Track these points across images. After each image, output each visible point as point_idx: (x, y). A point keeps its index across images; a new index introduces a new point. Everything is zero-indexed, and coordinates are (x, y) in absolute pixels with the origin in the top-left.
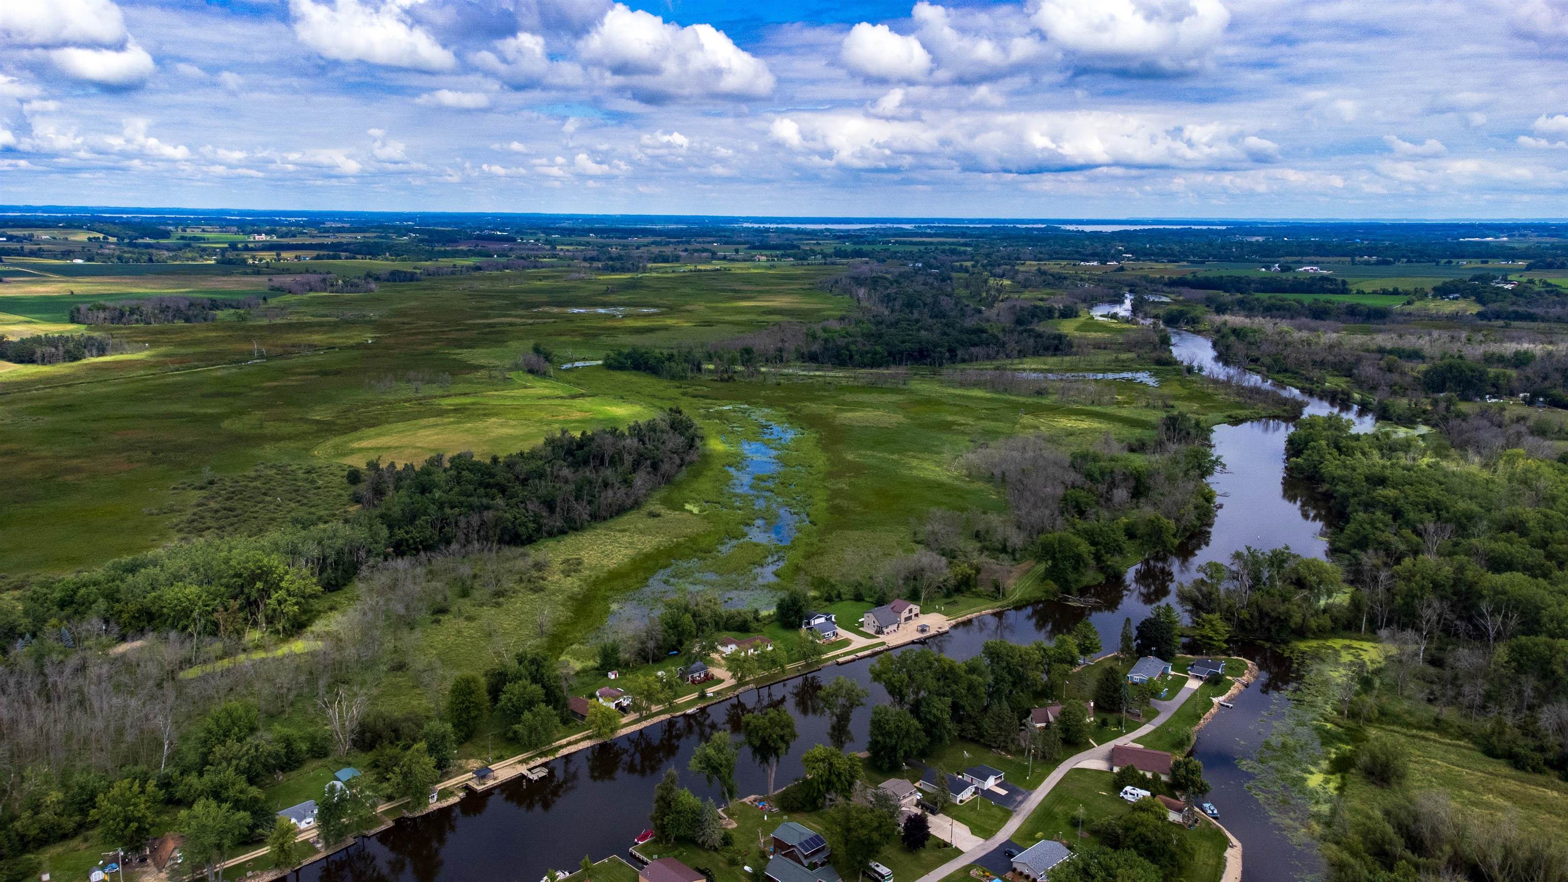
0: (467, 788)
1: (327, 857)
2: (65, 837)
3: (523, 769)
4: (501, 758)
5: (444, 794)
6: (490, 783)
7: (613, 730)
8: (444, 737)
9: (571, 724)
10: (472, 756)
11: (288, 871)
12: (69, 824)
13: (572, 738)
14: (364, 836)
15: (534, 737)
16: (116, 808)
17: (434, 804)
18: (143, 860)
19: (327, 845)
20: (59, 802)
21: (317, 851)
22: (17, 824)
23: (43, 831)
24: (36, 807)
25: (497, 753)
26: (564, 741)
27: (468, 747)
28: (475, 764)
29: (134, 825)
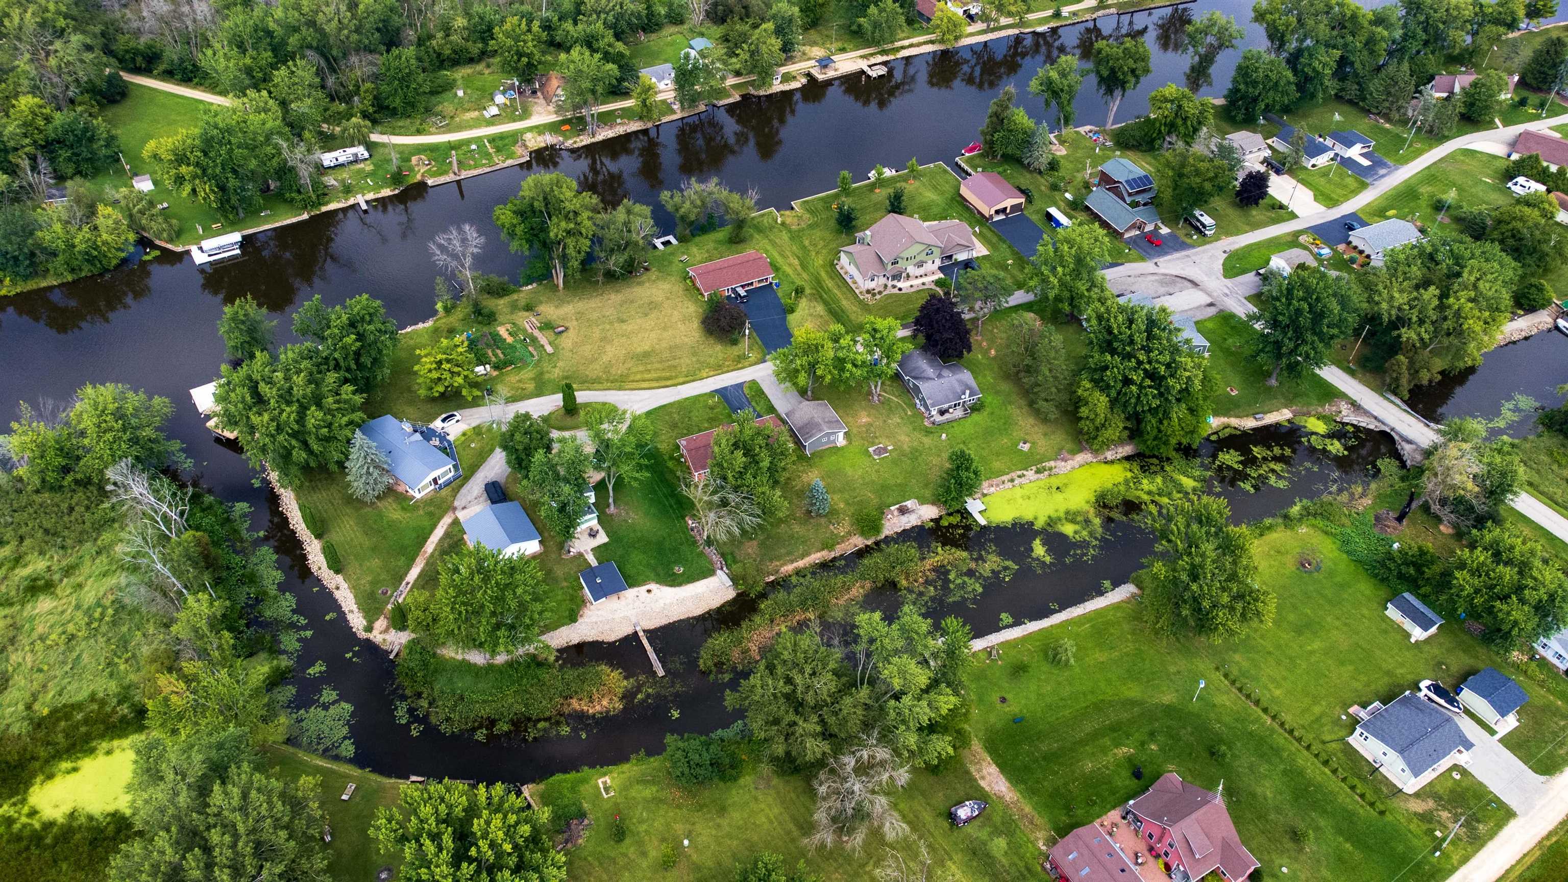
0: (809, 75)
1: (682, 119)
2: (471, 61)
3: (863, 65)
4: (843, 50)
5: (787, 78)
6: (831, 74)
7: (957, 38)
8: (790, 21)
9: (916, 26)
10: (814, 44)
11: (649, 125)
12: (475, 48)
13: (915, 40)
14: (714, 106)
15: (877, 34)
16: (510, 42)
17: (777, 86)
18: (534, 92)
19: (683, 108)
20: (464, 28)
21: (673, 112)
22: (434, 42)
23: (455, 52)
24: (447, 30)
25: (839, 45)
26: (906, 43)
27: (813, 35)
28: (818, 52)
29: (525, 60)
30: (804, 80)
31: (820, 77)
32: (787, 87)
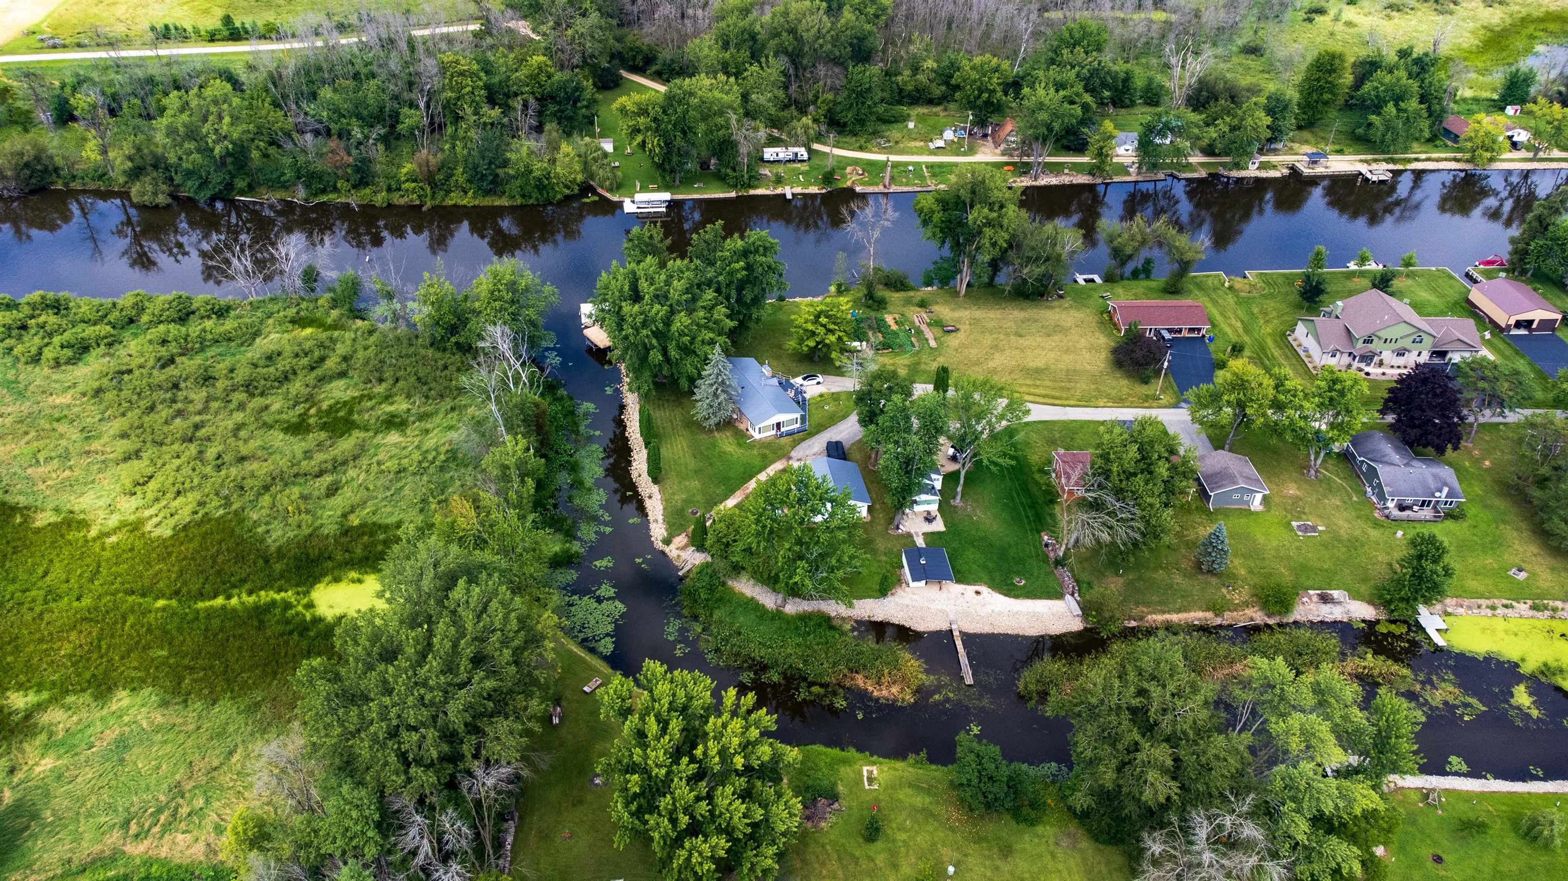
0: (1293, 168)
1: (1136, 182)
2: (931, 102)
3: (1364, 169)
4: (1340, 152)
9: (1438, 142)
10: (1307, 142)
11: (1099, 181)
12: (938, 91)
13: (1435, 155)
14: (1175, 177)
15: (1389, 136)
16: (974, 75)
17: (1252, 171)
18: (985, 136)
19: (1139, 173)
20: (932, 70)
21: (1128, 174)
22: (899, 78)
23: (917, 90)
24: (916, 69)
25: (1337, 147)
26: (1423, 156)
27: (1306, 134)
30: (1286, 172)
31: (1306, 171)
32: (1263, 174)
